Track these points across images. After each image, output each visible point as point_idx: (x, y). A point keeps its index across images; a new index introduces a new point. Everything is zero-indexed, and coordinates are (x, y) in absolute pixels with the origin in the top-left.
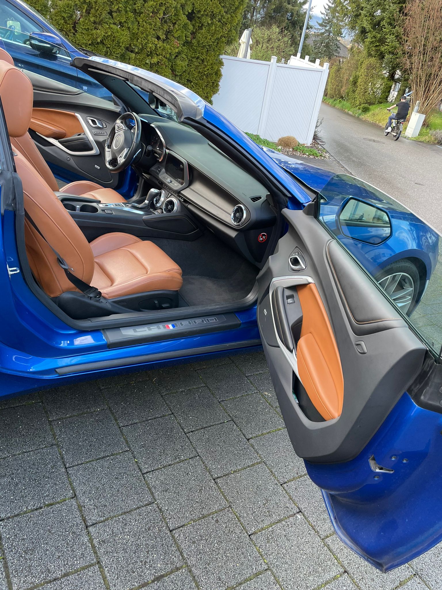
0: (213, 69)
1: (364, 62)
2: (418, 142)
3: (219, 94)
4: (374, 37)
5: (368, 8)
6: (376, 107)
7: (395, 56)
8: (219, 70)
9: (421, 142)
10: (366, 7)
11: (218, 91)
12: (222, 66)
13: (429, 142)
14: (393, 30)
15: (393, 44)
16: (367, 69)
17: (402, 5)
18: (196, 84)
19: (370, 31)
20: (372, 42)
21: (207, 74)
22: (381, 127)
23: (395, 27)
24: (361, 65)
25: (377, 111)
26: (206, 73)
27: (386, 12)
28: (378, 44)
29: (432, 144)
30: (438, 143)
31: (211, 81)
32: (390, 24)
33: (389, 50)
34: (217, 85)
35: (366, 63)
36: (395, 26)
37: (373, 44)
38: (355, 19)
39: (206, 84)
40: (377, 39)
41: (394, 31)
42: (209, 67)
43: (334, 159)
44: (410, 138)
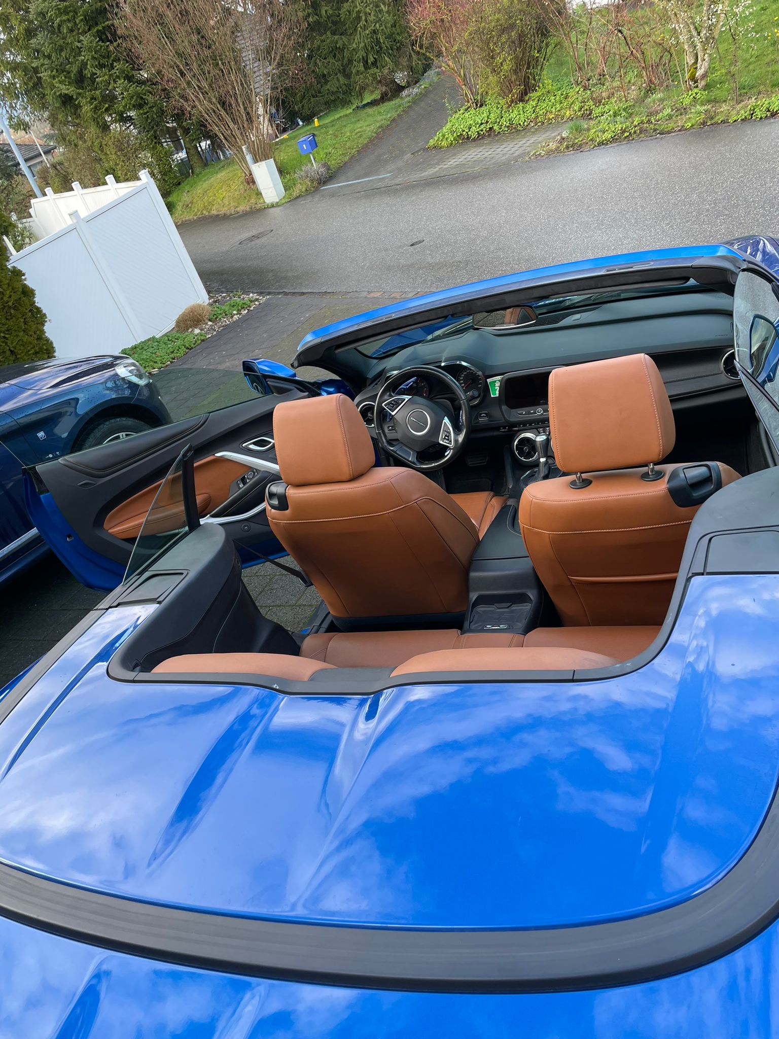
0: (15, 290)
1: (104, 143)
2: (291, 201)
3: (50, 320)
4: (92, 99)
5: (47, 64)
6: (178, 194)
7: (147, 107)
8: (25, 286)
9: (297, 197)
10: (43, 65)
11: (46, 318)
12: (23, 277)
13: (306, 190)
14: (113, 72)
15: (130, 92)
16: (119, 151)
17: (96, 29)
18: (8, 330)
19: (80, 94)
20: (96, 107)
21: (13, 304)
22: (217, 215)
23: (112, 67)
24: (102, 151)
25: (187, 199)
26: (10, 304)
27: (83, 53)
28: (107, 105)
29: (314, 192)
30: (319, 183)
31: (26, 309)
32: (101, 66)
33: (130, 104)
34: (39, 310)
35: (110, 143)
36: (112, 64)
37: (100, 109)
38: (37, 92)
39: (23, 320)
40: (100, 99)
41: (116, 73)
42: (8, 292)
43: (269, 293)
44: (277, 203)
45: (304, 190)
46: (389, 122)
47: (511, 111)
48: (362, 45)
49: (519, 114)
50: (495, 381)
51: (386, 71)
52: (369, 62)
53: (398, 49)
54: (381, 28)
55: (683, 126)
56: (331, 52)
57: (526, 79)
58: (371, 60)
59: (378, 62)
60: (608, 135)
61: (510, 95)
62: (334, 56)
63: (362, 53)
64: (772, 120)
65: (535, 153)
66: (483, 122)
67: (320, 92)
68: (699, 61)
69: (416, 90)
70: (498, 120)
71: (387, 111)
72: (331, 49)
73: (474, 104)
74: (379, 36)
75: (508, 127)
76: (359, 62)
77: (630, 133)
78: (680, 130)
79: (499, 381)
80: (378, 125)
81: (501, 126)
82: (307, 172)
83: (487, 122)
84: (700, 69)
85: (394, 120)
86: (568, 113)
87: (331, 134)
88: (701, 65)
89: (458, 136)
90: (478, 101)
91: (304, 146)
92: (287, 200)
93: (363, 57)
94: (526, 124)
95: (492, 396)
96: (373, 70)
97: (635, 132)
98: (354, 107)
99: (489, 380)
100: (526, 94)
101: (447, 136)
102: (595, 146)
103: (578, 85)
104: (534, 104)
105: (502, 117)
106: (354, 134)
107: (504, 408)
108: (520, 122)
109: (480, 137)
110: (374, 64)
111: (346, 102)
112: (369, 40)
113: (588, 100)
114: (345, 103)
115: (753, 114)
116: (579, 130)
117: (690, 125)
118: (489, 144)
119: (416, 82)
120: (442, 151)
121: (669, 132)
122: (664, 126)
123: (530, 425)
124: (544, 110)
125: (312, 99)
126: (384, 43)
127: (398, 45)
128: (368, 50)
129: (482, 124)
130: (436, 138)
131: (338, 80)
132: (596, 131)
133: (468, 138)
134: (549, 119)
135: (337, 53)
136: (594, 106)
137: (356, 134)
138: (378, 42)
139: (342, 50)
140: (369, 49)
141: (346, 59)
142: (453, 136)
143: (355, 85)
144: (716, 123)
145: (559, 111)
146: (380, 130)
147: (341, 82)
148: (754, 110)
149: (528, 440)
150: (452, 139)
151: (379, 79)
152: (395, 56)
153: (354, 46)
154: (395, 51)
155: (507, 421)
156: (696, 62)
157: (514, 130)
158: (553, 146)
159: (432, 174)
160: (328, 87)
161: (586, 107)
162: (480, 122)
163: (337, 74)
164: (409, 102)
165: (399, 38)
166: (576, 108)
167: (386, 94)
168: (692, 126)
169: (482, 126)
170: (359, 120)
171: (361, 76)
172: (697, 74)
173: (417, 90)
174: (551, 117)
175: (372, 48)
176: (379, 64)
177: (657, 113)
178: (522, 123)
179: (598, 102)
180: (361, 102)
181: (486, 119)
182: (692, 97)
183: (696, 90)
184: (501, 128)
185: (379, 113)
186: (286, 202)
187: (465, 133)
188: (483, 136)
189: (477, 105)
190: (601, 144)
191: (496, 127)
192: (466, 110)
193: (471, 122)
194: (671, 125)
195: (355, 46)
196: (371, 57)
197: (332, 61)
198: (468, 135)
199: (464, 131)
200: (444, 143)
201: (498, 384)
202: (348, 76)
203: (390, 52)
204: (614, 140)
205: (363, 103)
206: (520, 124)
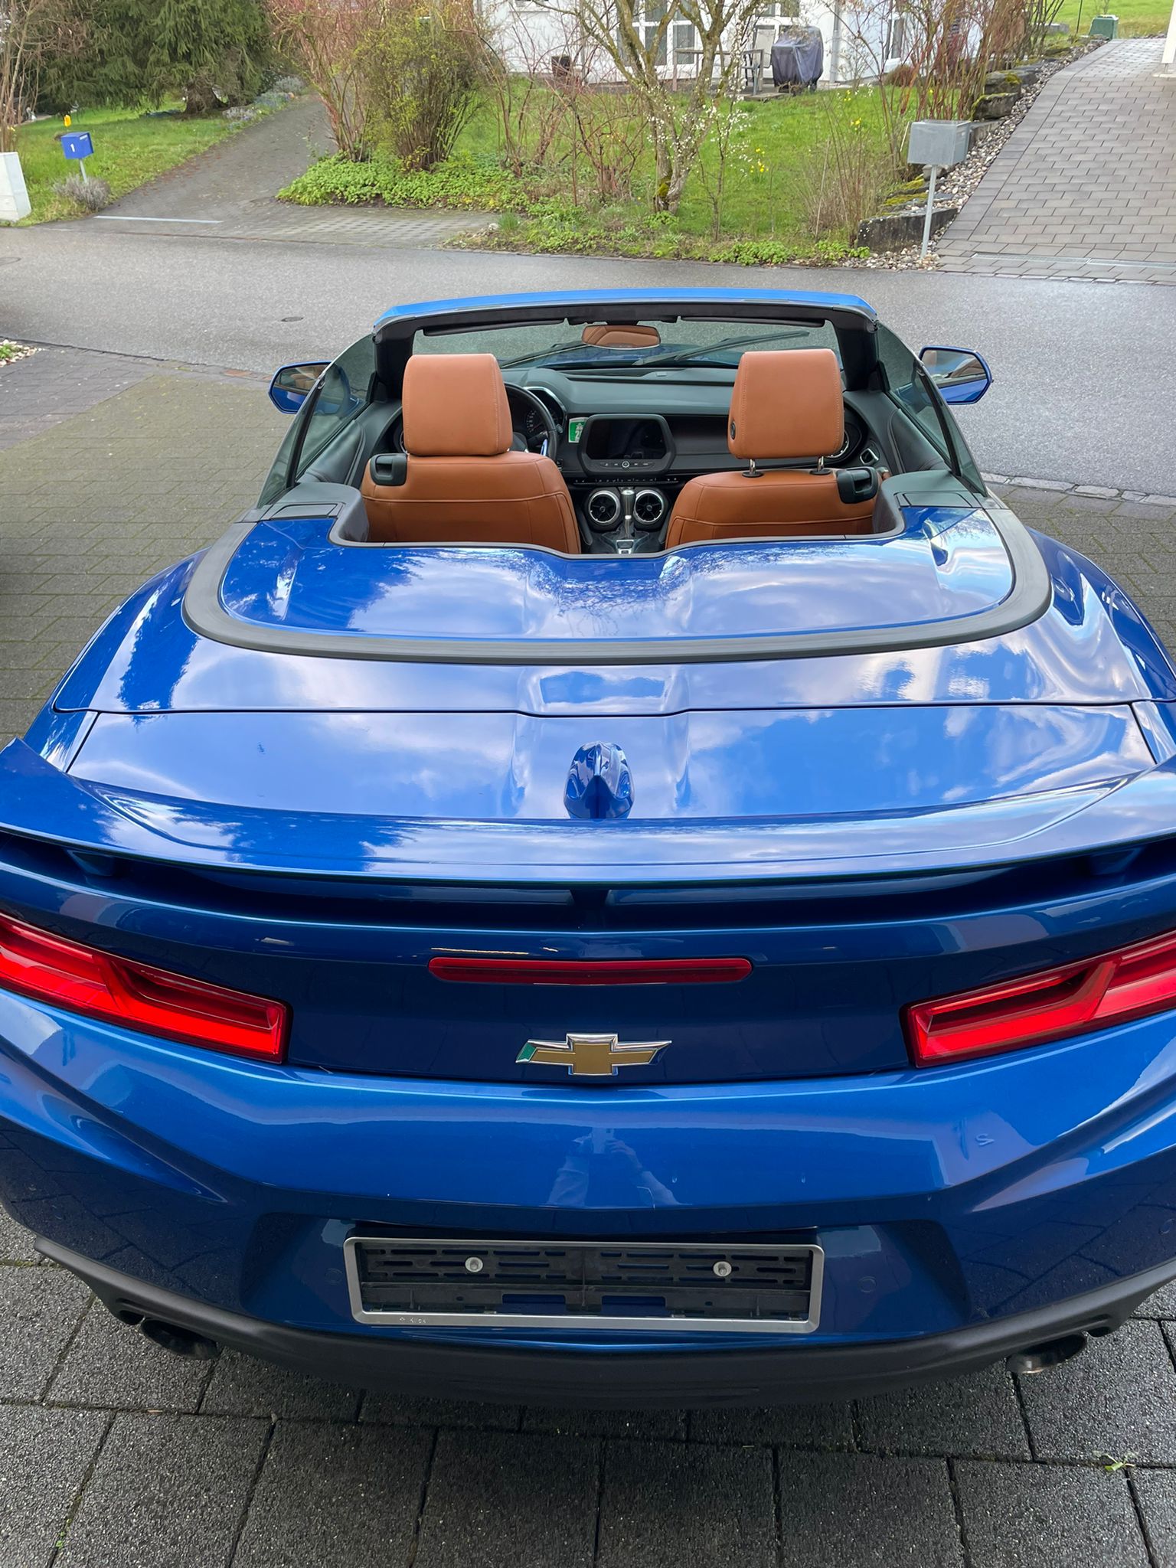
2: (42, 224)
9: (54, 221)
13: (70, 214)
29: (84, 219)
30: (93, 209)
43: (41, 344)
44: (17, 223)
45: (65, 212)
46: (206, 148)
47: (409, 178)
48: (171, 23)
49: (421, 185)
50: (577, 423)
51: (204, 73)
52: (179, 51)
53: (227, 46)
54: (205, 7)
55: (652, 253)
56: (117, 20)
57: (433, 140)
58: (183, 48)
59: (193, 56)
60: (554, 242)
61: (410, 157)
62: (122, 27)
63: (168, 36)
64: (761, 269)
65: (452, 241)
66: (367, 183)
67: (91, 75)
68: (674, 175)
69: (249, 114)
70: (389, 186)
71: (203, 133)
72: (118, 15)
73: (353, 155)
74: (200, 18)
75: (404, 199)
76: (162, 47)
77: (584, 246)
78: (648, 257)
79: (582, 423)
80: (190, 147)
81: (394, 195)
82: (72, 186)
83: (373, 185)
84: (673, 186)
85: (213, 147)
86: (491, 202)
87: (107, 142)
88: (675, 182)
89: (327, 193)
90: (358, 152)
91: (72, 146)
92: (34, 222)
93: (170, 40)
94: (430, 201)
95: (570, 441)
96: (184, 66)
97: (590, 246)
98: (143, 112)
99: (571, 420)
100: (432, 162)
101: (309, 189)
102: (537, 252)
103: (506, 168)
104: (444, 177)
105: (395, 184)
106: (146, 150)
107: (584, 456)
108: (422, 197)
109: (361, 203)
110: (187, 56)
111: (132, 100)
112: (183, 19)
113: (520, 192)
114: (130, 102)
115: (737, 257)
116: (512, 227)
117: (661, 253)
118: (378, 215)
119: (248, 103)
120: (302, 209)
121: (634, 257)
122: (627, 247)
123: (611, 481)
124: (457, 190)
125: (76, 83)
126: (206, 31)
127: (228, 39)
128: (179, 33)
129: (365, 185)
130: (293, 189)
131: (124, 65)
132: (538, 233)
133: (343, 200)
134: (464, 204)
135: (127, 25)
136: (528, 202)
137: (151, 152)
138: (197, 25)
139: (136, 22)
140: (182, 32)
141: (141, 37)
142: (320, 191)
143: (150, 80)
144: (692, 258)
145: (479, 196)
146: (192, 156)
147: (129, 70)
148: (739, 252)
149: (606, 498)
150: (318, 196)
151: (191, 80)
152: (220, 55)
153: (158, 21)
154: (221, 47)
155: (586, 472)
156: (669, 177)
157: (412, 204)
158: (476, 238)
159: (293, 236)
160: (105, 71)
161: (517, 200)
162: (362, 182)
163: (122, 56)
164: (238, 128)
165: (229, 30)
166: (504, 198)
167: (198, 107)
168: (664, 255)
169: (366, 189)
170: (154, 133)
171: (164, 69)
172: (669, 193)
173: (251, 114)
174: (467, 202)
175: (187, 32)
176: (193, 59)
177: (617, 230)
178: (424, 200)
179: (535, 198)
180: (157, 108)
181: (372, 179)
182: (660, 220)
183: (665, 213)
184: (393, 199)
185: (188, 131)
186: (32, 225)
187: (338, 191)
188: (367, 203)
189: (357, 157)
190: (545, 250)
191: (386, 195)
192: (340, 160)
193: (350, 178)
194: (636, 249)
195: (160, 22)
196: (184, 46)
197: (117, 33)
198: (343, 195)
199: (338, 188)
200: (305, 198)
201: (580, 428)
202: (142, 63)
203: (214, 46)
204: (561, 249)
205: (161, 110)
206: (421, 200)
